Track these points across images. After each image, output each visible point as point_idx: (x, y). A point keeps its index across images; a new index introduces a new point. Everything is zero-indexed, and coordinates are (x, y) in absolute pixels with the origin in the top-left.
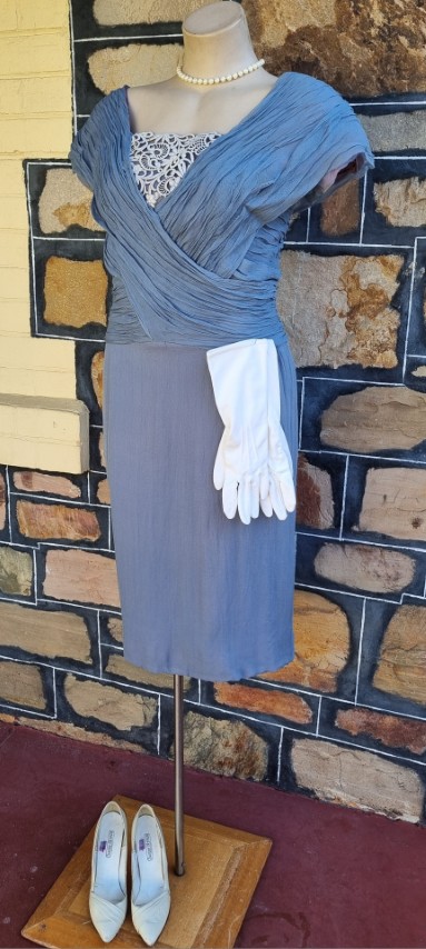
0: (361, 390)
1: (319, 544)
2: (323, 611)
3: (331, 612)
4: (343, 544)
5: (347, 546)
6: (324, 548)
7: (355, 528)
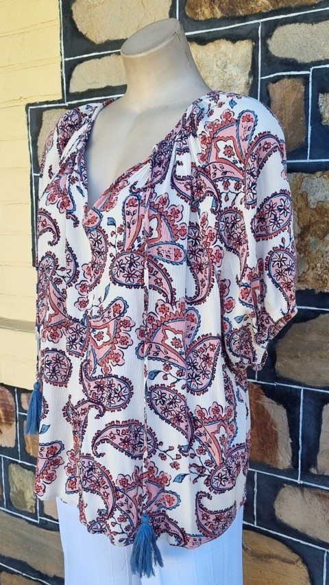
0: (314, 318)
1: (277, 486)
2: (284, 560)
3: (292, 563)
4: (302, 487)
5: (305, 489)
6: (283, 490)
7: (313, 471)
